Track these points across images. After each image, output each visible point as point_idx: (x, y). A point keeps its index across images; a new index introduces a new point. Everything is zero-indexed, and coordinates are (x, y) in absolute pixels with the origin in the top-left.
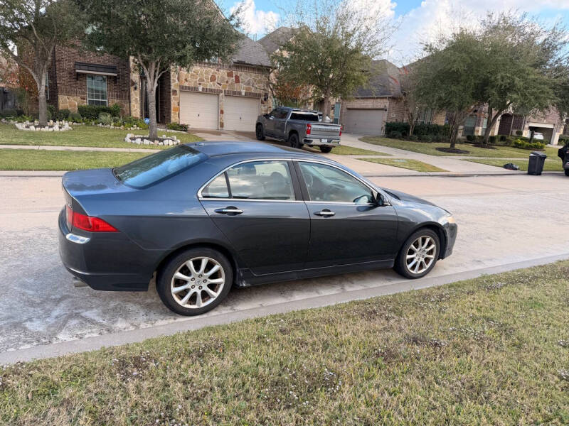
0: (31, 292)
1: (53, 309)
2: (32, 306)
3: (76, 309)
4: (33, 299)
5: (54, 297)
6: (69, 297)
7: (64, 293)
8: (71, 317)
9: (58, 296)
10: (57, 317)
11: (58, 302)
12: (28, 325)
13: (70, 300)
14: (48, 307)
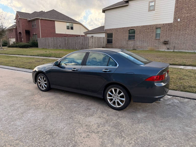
0: (178, 110)
1: (171, 103)
2: (178, 106)
3: (164, 101)
4: (177, 108)
5: (170, 106)
6: (165, 105)
7: (166, 106)
8: (166, 100)
9: (169, 106)
10: (170, 101)
11: (169, 105)
12: (178, 102)
13: (165, 104)
14: (172, 104)
